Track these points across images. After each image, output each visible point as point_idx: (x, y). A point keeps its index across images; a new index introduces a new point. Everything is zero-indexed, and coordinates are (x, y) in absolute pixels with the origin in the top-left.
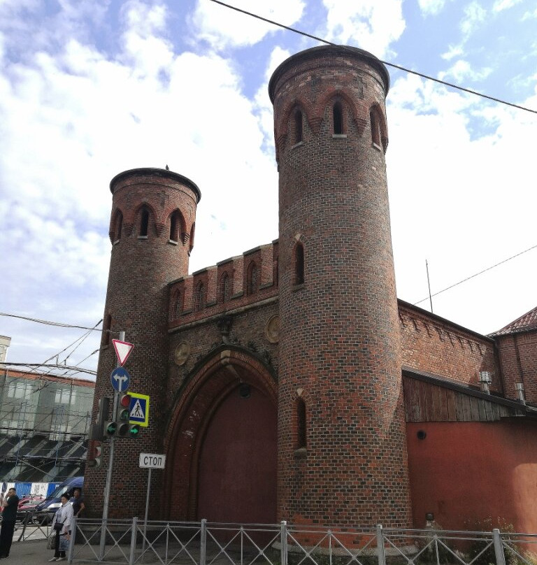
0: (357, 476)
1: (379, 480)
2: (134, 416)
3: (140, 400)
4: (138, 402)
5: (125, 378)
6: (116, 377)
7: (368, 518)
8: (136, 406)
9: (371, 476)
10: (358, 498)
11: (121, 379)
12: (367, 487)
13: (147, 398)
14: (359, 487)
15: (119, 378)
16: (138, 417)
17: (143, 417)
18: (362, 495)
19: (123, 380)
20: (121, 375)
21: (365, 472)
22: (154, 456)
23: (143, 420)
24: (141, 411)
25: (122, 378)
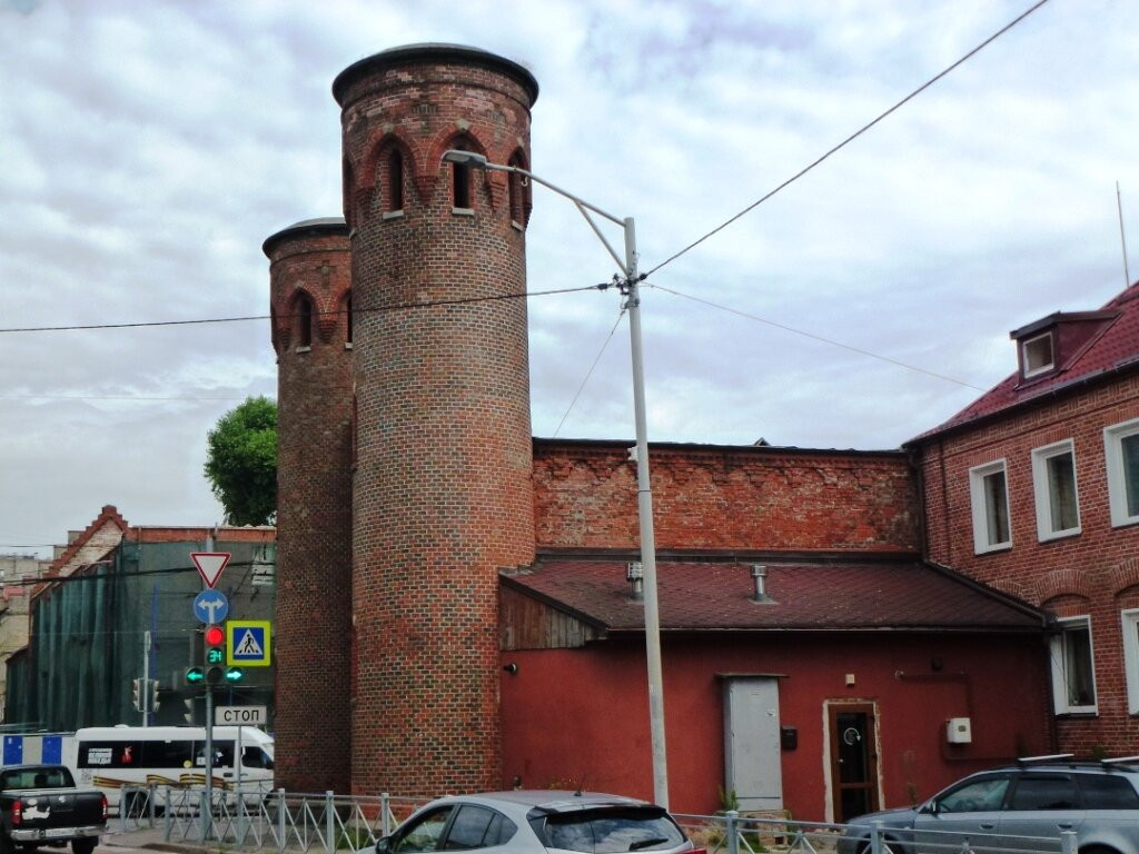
0: (400, 731)
1: (429, 734)
2: (243, 653)
3: (253, 630)
4: (248, 632)
5: (219, 604)
6: (203, 604)
7: (411, 784)
8: (245, 639)
9: (418, 730)
10: (400, 760)
11: (211, 606)
12: (411, 744)
13: (266, 626)
14: (402, 745)
15: (208, 604)
16: (251, 653)
17: (260, 653)
18: (405, 754)
19: (215, 607)
20: (212, 600)
21: (410, 725)
22: (242, 709)
23: (261, 657)
24: (255, 645)
25: (214, 604)
